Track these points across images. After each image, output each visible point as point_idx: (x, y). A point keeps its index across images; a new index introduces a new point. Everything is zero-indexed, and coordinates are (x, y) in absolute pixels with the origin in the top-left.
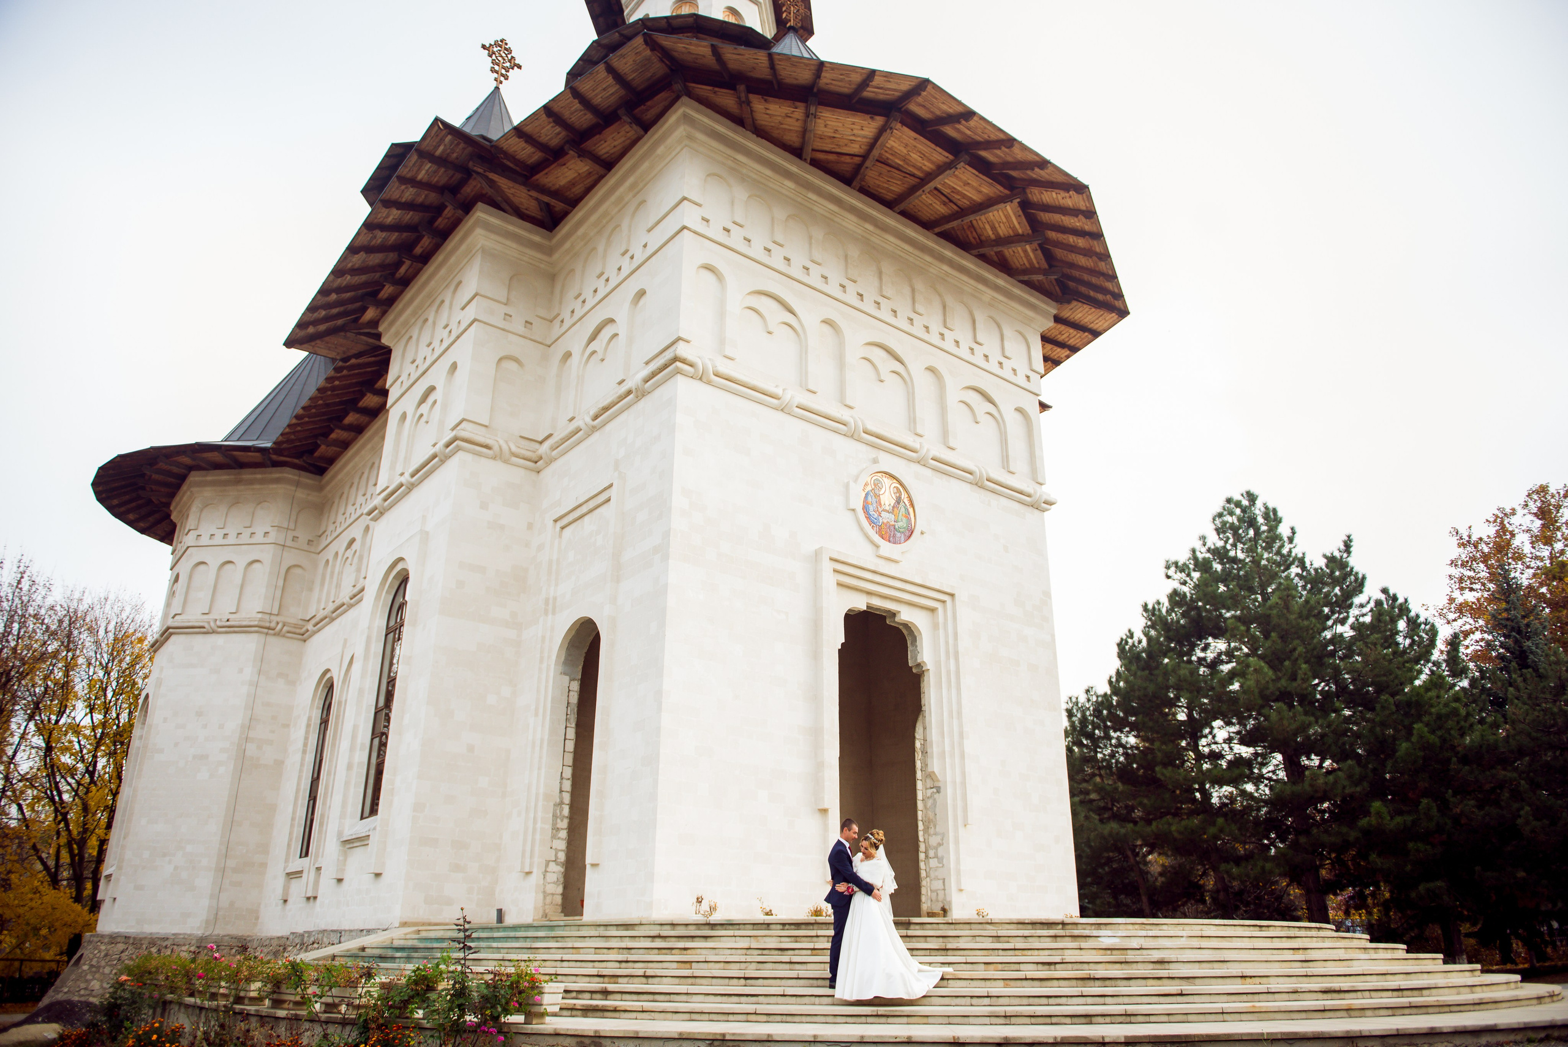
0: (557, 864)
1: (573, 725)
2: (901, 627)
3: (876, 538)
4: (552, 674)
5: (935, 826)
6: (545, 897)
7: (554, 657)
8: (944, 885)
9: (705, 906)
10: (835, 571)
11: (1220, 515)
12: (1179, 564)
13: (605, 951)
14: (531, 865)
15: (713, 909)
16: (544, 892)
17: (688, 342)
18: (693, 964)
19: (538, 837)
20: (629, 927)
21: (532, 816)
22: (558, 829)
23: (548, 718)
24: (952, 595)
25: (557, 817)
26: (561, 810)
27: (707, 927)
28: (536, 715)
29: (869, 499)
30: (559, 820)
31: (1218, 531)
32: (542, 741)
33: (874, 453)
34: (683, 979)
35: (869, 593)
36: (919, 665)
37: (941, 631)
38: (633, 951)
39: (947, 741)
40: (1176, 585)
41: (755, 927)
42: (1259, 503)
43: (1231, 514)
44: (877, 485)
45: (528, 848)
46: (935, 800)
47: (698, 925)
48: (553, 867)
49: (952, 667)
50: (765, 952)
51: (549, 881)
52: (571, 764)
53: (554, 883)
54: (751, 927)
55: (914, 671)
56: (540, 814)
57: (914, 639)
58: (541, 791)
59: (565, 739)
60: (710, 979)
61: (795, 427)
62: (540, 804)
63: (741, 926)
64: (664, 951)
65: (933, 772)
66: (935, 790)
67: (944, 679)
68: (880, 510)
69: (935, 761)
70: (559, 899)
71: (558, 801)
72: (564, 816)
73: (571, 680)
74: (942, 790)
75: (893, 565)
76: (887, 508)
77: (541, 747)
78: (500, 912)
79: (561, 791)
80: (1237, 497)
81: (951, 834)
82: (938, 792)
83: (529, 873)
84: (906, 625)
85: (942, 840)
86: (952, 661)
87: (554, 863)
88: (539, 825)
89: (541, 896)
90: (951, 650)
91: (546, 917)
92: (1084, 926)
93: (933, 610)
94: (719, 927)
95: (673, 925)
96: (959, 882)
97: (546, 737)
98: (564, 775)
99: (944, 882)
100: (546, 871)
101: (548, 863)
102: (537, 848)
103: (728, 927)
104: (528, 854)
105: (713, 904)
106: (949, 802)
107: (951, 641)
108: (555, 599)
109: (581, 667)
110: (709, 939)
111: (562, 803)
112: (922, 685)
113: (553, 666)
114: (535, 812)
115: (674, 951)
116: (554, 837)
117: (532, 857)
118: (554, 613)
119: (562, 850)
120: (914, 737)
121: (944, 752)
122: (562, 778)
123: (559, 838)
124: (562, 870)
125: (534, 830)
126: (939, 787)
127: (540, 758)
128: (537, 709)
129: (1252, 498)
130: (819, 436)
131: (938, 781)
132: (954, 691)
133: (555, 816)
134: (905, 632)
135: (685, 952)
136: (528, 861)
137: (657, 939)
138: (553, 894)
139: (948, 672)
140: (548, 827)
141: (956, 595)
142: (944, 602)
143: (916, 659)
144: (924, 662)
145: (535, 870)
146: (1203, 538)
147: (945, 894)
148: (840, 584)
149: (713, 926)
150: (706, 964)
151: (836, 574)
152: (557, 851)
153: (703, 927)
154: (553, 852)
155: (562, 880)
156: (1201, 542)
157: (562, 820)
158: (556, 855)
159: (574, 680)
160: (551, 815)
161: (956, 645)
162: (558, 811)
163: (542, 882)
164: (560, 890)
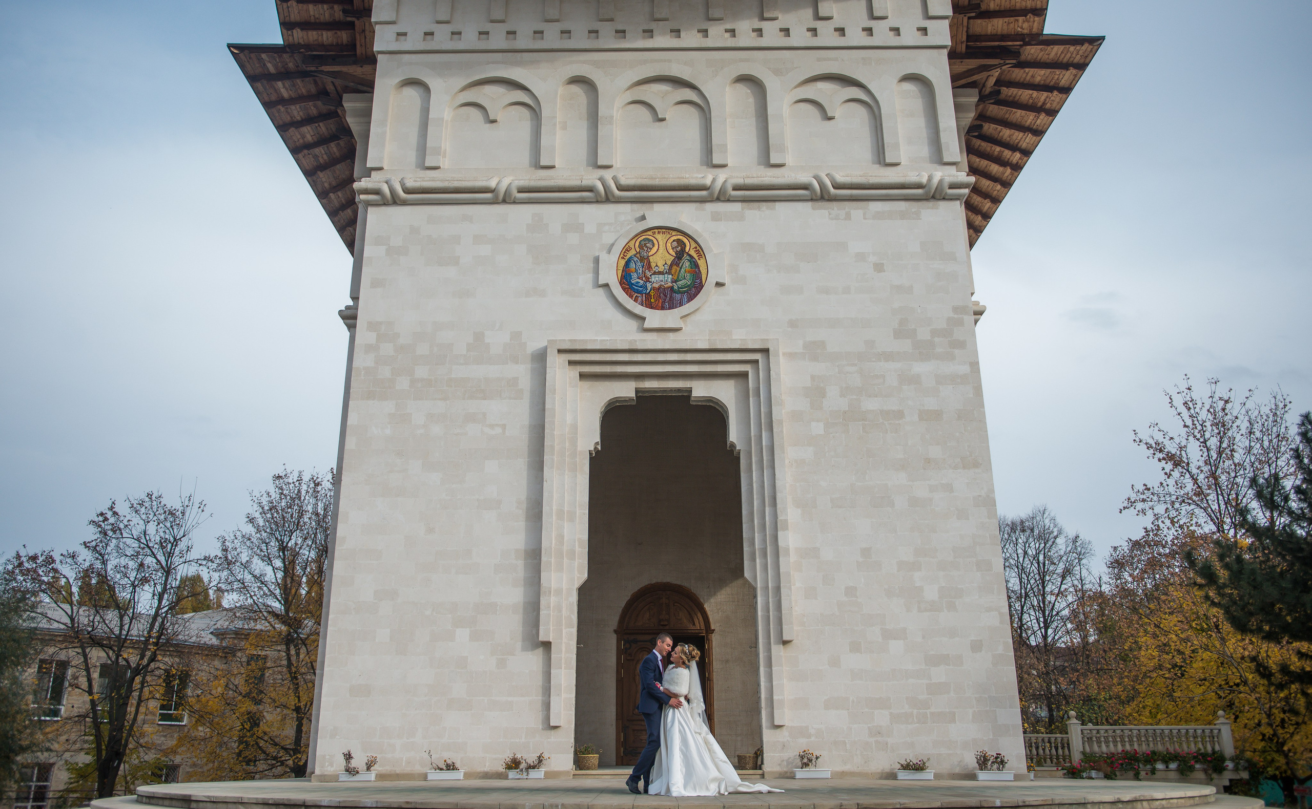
3: (638, 309)
10: (571, 363)
17: (381, 169)
24: (766, 351)
29: (632, 265)
33: (639, 210)
35: (636, 377)
37: (752, 399)
44: (646, 245)
61: (523, 214)
68: (648, 274)
75: (671, 335)
76: (661, 269)
90: (764, 420)
93: (738, 375)
96: (771, 716)
130: (555, 214)
141: (768, 349)
142: (757, 362)
144: (733, 442)
148: (586, 377)
151: (574, 365)
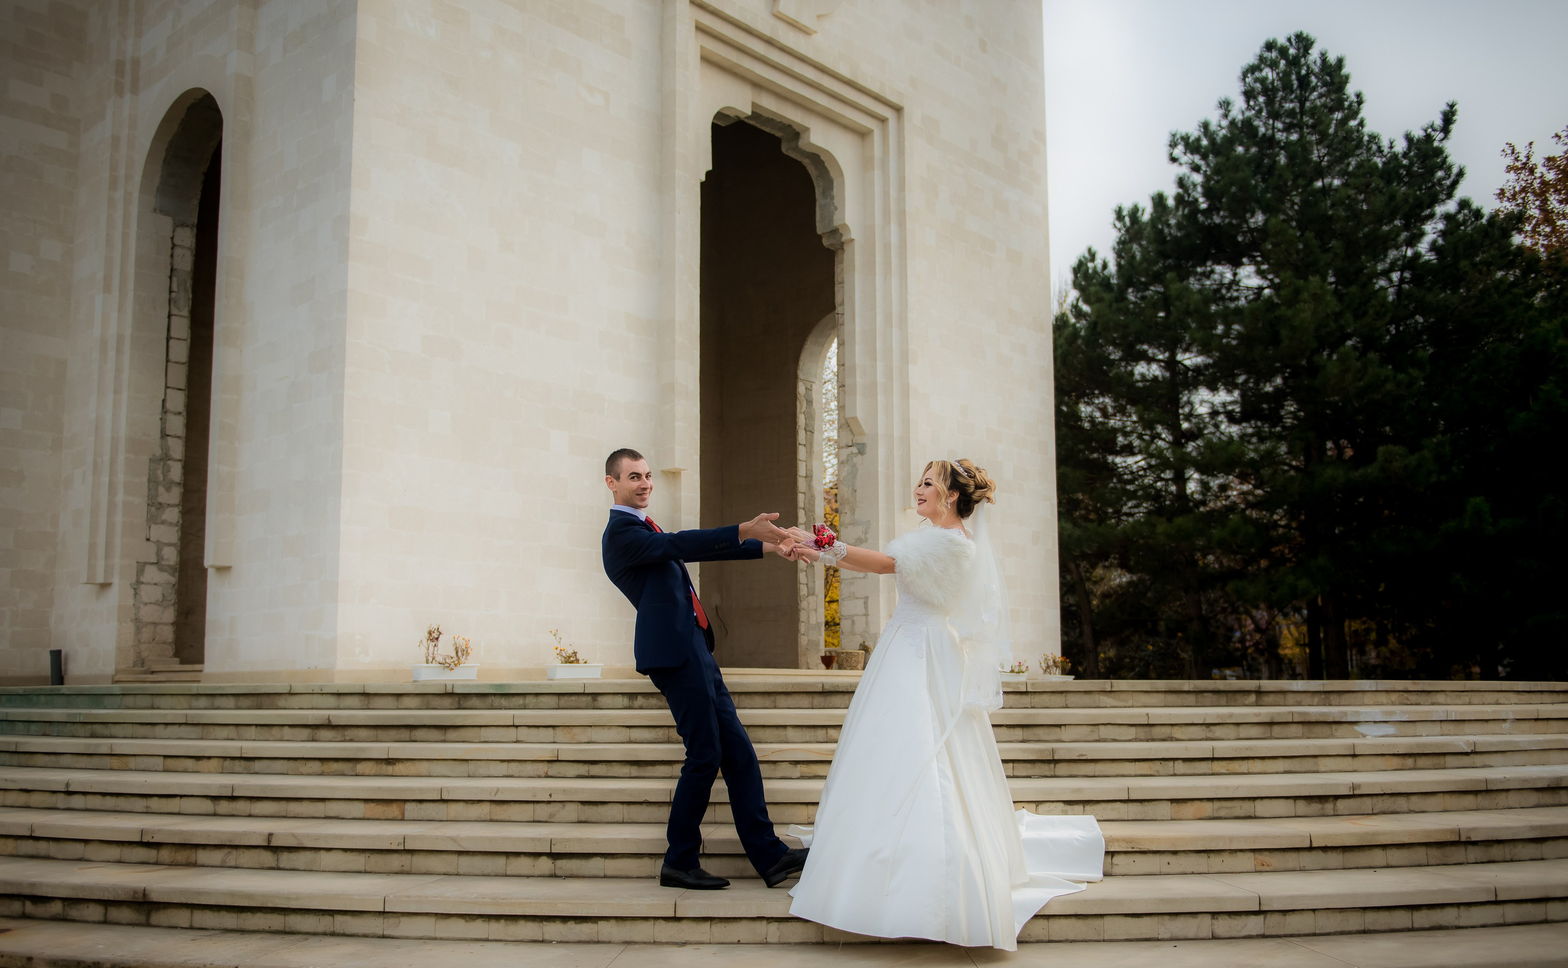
0: (162, 569)
1: (185, 312)
2: (806, 162)
4: (134, 210)
5: (853, 511)
6: (138, 631)
7: (138, 178)
8: (866, 607)
9: (445, 648)
10: (700, 27)
11: (1252, 69)
12: (1191, 140)
13: (190, 763)
14: (108, 570)
15: (461, 652)
16: (137, 620)
18: (409, 807)
19: (119, 519)
20: (266, 701)
21: (105, 479)
22: (161, 506)
23: (131, 295)
24: (898, 110)
25: (157, 483)
26: (167, 471)
27: (447, 701)
28: (107, 289)
30: (161, 489)
31: (1249, 95)
32: (120, 338)
34: (375, 858)
35: (758, 85)
36: (835, 232)
37: (877, 173)
38: (257, 765)
39: (880, 365)
40: (1184, 170)
41: (564, 701)
42: (1314, 54)
43: (1273, 65)
45: (101, 540)
46: (854, 466)
47: (428, 698)
48: (152, 574)
49: (894, 239)
50: (596, 770)
51: (145, 599)
52: (183, 385)
53: (156, 603)
54: (553, 701)
55: (826, 242)
56: (121, 477)
57: (829, 184)
58: (123, 432)
59: (168, 339)
60: (454, 858)
62: (121, 457)
63: (530, 700)
64: (335, 766)
65: (855, 419)
66: (854, 450)
67: (879, 258)
69: (859, 398)
70: (168, 633)
71: (158, 452)
72: (172, 482)
73: (178, 225)
74: (868, 449)
75: (801, 37)
77: (119, 350)
78: (56, 656)
79: (164, 435)
80: (1282, 41)
81: (882, 523)
82: (861, 452)
83: (105, 586)
84: (817, 158)
85: (866, 533)
86: (894, 227)
87: (154, 568)
88: (120, 497)
89: (130, 628)
90: (893, 208)
91: (143, 665)
92: (1299, 697)
93: (863, 134)
94: (475, 701)
95: (367, 696)
97: (128, 332)
98: (168, 405)
99: (866, 603)
100: (139, 582)
101: (141, 567)
102: (118, 541)
103: (498, 701)
104: (101, 551)
105: (461, 643)
106: (880, 469)
107: (893, 193)
108: (136, 63)
109: (196, 202)
110: (452, 734)
111: (166, 457)
112: (837, 270)
113: (136, 195)
114: (112, 472)
115: (361, 767)
116: (152, 519)
117: (108, 555)
118: (135, 90)
119: (170, 545)
120: (796, 377)
121: (874, 384)
122: (165, 411)
123: (163, 522)
124: (173, 580)
125: (112, 506)
126: (864, 445)
127: (118, 370)
128: (107, 279)
129: (1304, 42)
131: (862, 434)
132: (895, 281)
133: (153, 482)
134: (812, 171)
135: (390, 769)
136: (101, 564)
137: (324, 733)
138: (155, 624)
139: (887, 247)
140: (140, 501)
141: (906, 110)
142: (883, 120)
143: (831, 221)
144: (845, 226)
145: (116, 581)
146: (1225, 105)
147: (867, 623)
148: (707, 60)
149: (460, 698)
150: (442, 807)
151: (701, 36)
152: (160, 545)
153: (436, 701)
154: (152, 548)
155: (173, 597)
156: (1222, 111)
157: (168, 490)
158: (158, 553)
159: (183, 225)
160: (145, 479)
161: (901, 200)
162: (159, 472)
163: (130, 601)
164: (170, 615)
